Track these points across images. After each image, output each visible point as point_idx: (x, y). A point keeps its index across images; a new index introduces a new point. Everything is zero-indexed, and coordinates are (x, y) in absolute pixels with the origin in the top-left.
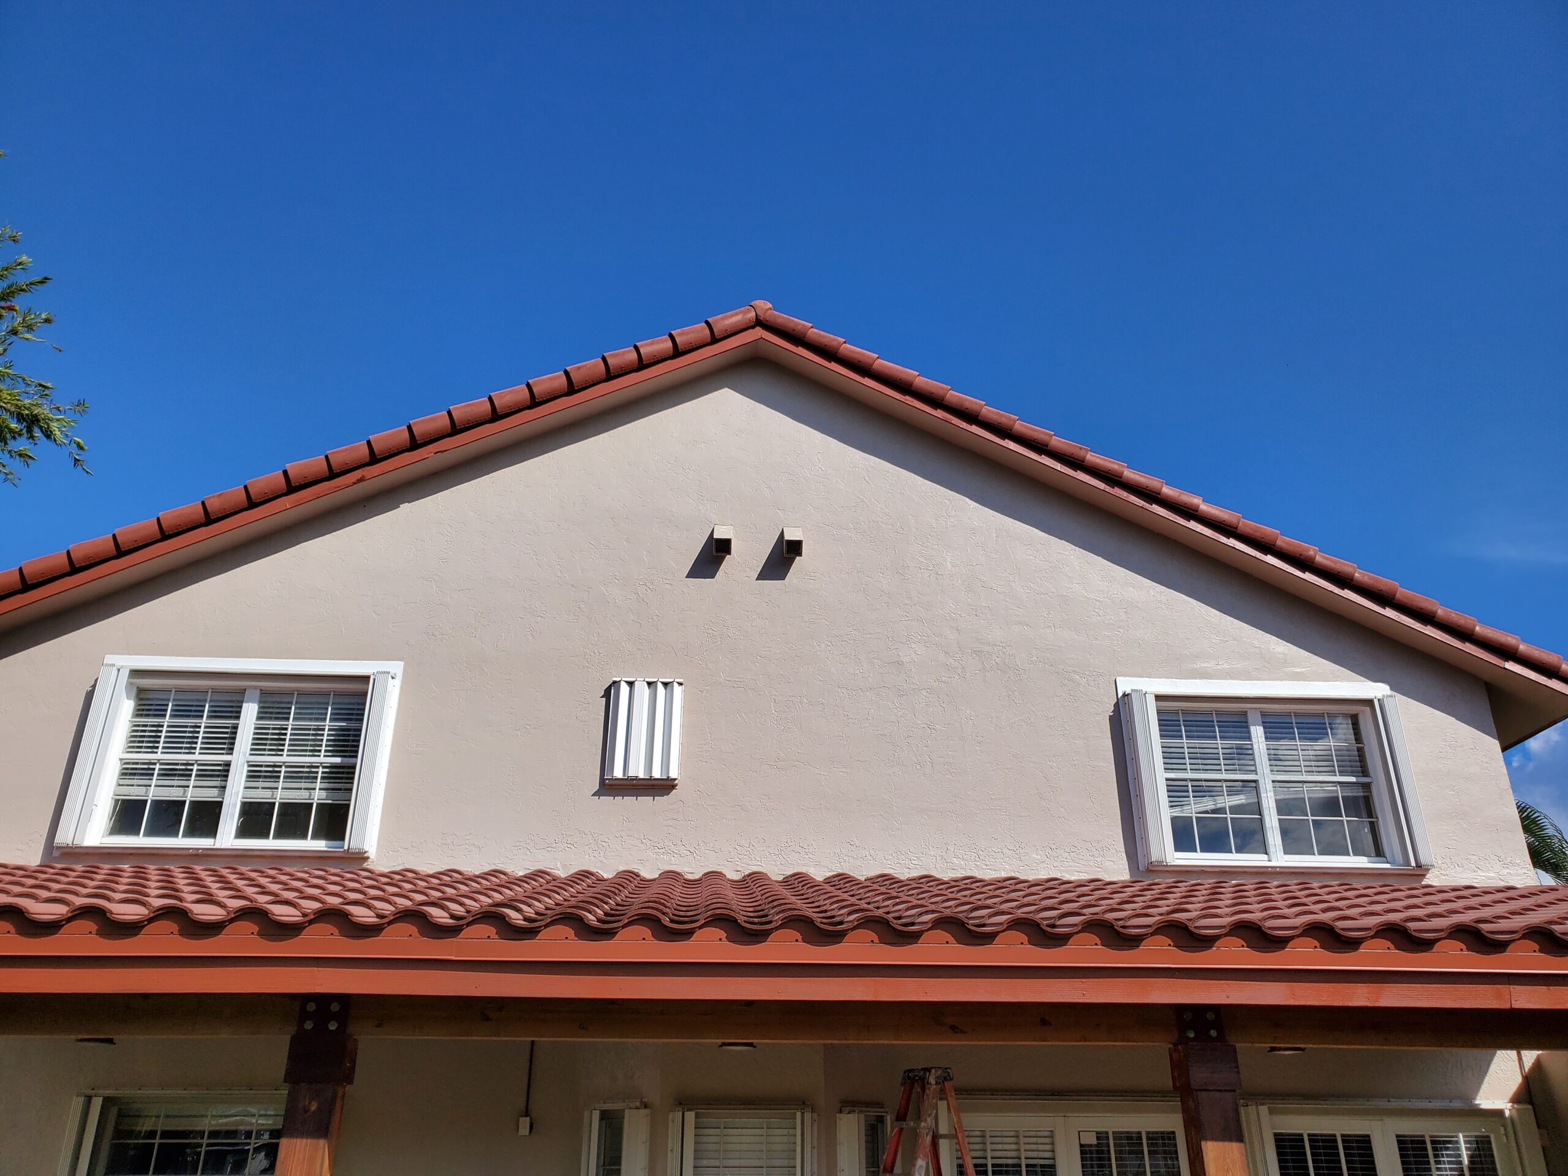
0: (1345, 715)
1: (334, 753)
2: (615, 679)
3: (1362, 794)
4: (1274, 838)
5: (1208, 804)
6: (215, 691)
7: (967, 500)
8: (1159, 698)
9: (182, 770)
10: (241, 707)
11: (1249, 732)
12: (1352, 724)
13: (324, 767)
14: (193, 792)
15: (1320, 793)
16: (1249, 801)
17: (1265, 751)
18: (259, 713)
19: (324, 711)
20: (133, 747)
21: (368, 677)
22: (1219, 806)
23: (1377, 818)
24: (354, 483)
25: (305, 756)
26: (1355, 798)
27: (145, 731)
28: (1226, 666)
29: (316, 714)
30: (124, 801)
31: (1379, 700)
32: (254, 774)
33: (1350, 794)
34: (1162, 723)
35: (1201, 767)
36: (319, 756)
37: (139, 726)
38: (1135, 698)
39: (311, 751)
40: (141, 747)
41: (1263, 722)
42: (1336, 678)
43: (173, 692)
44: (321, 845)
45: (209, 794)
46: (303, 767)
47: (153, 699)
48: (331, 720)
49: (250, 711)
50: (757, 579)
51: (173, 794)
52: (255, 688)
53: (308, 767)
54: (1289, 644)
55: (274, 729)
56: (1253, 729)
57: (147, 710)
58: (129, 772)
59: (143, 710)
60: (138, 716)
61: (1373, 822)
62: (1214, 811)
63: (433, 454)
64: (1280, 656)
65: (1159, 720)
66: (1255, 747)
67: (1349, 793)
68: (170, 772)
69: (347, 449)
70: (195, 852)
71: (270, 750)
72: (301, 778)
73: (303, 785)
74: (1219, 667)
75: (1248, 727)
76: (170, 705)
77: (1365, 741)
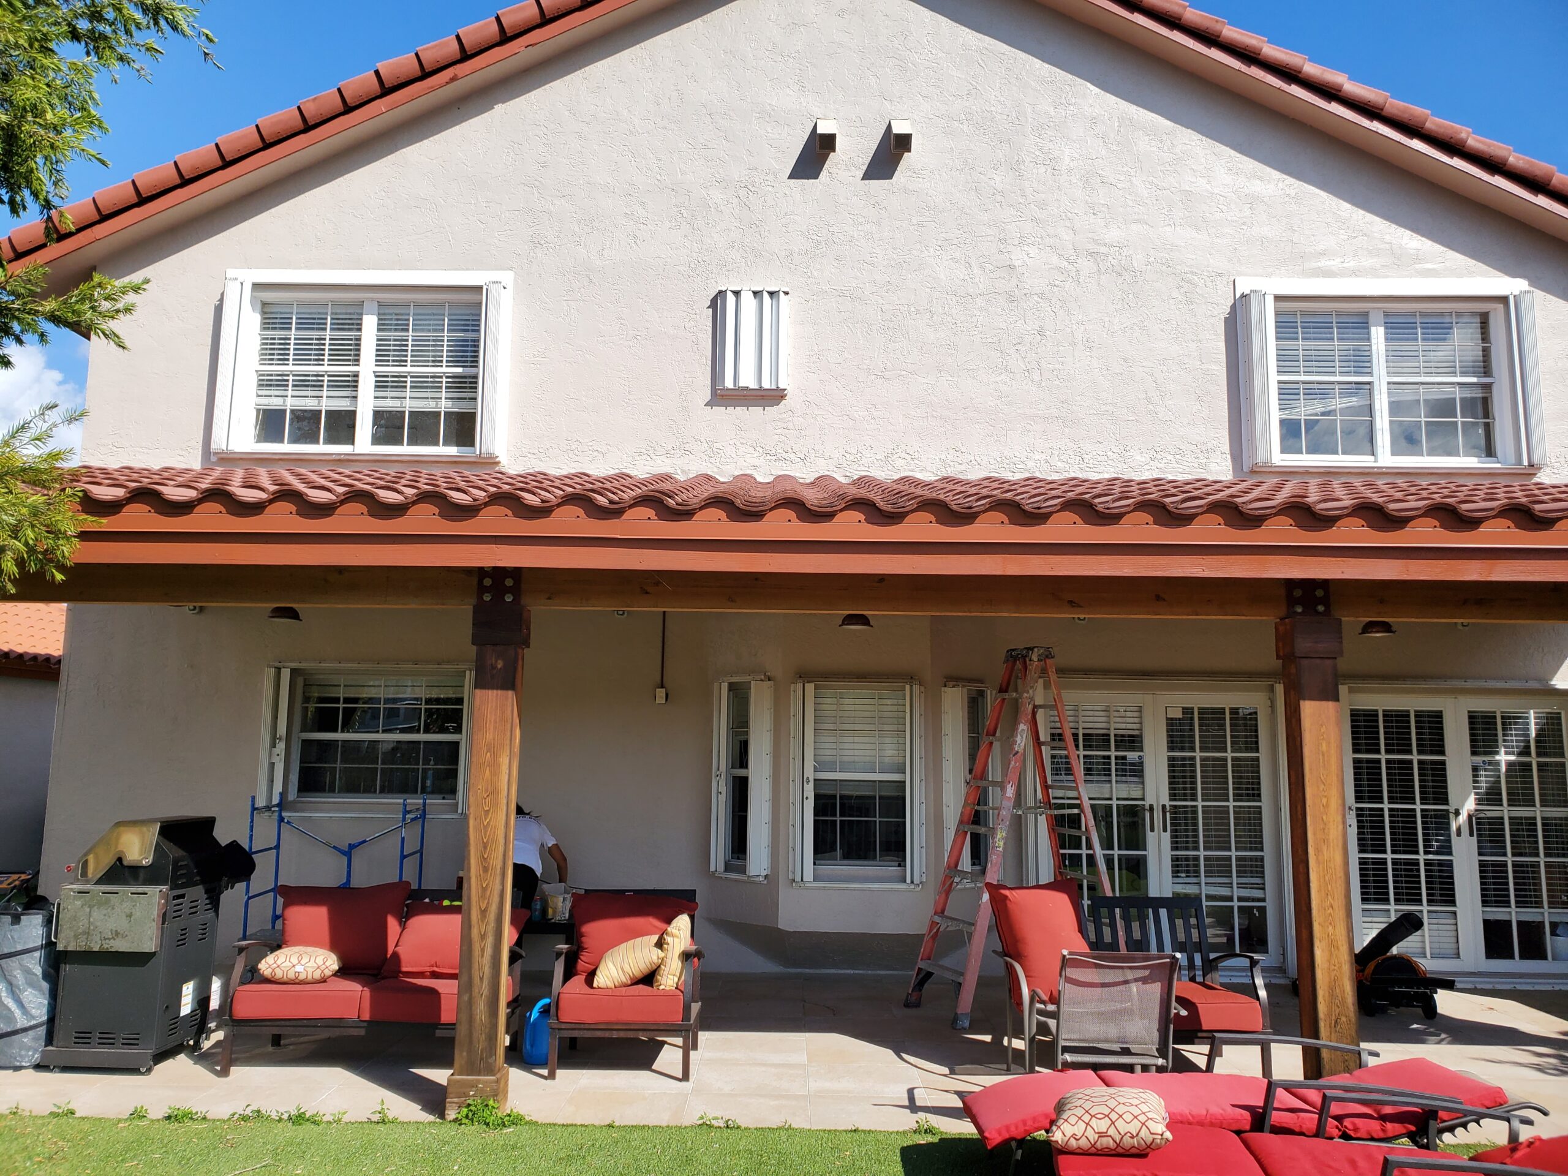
0: (1473, 314)
1: (455, 363)
2: (720, 289)
3: (1480, 395)
4: (1383, 438)
5: (1318, 407)
6: (335, 304)
7: (1089, 85)
8: (1278, 298)
9: (314, 381)
10: (361, 319)
11: (1369, 333)
12: (1481, 323)
13: (447, 377)
14: (328, 402)
15: (1436, 394)
16: (1361, 403)
17: (1384, 352)
18: (379, 324)
19: (442, 323)
20: (265, 359)
21: (481, 288)
22: (1330, 408)
23: (1494, 419)
24: (447, 83)
25: (428, 366)
26: (1473, 399)
27: (274, 344)
28: (1352, 264)
29: (434, 325)
30: (264, 410)
31: (1515, 296)
32: (381, 384)
33: (1469, 396)
34: (1279, 325)
35: (1314, 369)
36: (442, 366)
37: (267, 339)
38: (1254, 300)
39: (433, 361)
40: (273, 360)
41: (1385, 323)
42: (1471, 274)
43: (295, 305)
44: (452, 450)
45: (343, 404)
46: (427, 377)
47: (277, 313)
48: (449, 331)
49: (370, 323)
50: (863, 179)
51: (310, 404)
52: (373, 300)
53: (432, 377)
54: (1423, 239)
55: (395, 340)
56: (1373, 330)
57: (273, 323)
58: (266, 383)
59: (269, 323)
60: (265, 329)
61: (1488, 423)
62: (1323, 414)
63: (523, 48)
64: (1412, 252)
65: (1276, 322)
66: (1374, 348)
67: (1468, 394)
68: (304, 383)
69: (436, 46)
70: (338, 458)
71: (394, 361)
72: (427, 387)
73: (429, 395)
74: (1345, 265)
75: (1368, 328)
76: (294, 318)
77: (1492, 339)
